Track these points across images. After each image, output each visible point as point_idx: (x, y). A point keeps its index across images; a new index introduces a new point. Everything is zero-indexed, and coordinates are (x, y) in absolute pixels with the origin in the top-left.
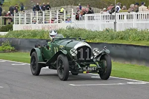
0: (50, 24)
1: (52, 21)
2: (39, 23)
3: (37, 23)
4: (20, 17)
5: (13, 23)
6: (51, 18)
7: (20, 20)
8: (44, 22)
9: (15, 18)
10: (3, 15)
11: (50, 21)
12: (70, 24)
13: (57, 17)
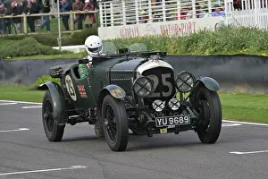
0: (179, 22)
1: (183, 14)
2: (154, 21)
3: (150, 22)
4: (111, 10)
5: (99, 25)
6: (179, 8)
7: (112, 16)
8: (164, 18)
9: (101, 13)
10: (76, 9)
11: (179, 16)
12: (221, 18)
13: (194, 6)
